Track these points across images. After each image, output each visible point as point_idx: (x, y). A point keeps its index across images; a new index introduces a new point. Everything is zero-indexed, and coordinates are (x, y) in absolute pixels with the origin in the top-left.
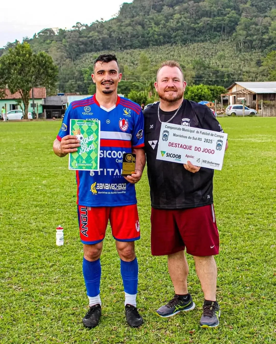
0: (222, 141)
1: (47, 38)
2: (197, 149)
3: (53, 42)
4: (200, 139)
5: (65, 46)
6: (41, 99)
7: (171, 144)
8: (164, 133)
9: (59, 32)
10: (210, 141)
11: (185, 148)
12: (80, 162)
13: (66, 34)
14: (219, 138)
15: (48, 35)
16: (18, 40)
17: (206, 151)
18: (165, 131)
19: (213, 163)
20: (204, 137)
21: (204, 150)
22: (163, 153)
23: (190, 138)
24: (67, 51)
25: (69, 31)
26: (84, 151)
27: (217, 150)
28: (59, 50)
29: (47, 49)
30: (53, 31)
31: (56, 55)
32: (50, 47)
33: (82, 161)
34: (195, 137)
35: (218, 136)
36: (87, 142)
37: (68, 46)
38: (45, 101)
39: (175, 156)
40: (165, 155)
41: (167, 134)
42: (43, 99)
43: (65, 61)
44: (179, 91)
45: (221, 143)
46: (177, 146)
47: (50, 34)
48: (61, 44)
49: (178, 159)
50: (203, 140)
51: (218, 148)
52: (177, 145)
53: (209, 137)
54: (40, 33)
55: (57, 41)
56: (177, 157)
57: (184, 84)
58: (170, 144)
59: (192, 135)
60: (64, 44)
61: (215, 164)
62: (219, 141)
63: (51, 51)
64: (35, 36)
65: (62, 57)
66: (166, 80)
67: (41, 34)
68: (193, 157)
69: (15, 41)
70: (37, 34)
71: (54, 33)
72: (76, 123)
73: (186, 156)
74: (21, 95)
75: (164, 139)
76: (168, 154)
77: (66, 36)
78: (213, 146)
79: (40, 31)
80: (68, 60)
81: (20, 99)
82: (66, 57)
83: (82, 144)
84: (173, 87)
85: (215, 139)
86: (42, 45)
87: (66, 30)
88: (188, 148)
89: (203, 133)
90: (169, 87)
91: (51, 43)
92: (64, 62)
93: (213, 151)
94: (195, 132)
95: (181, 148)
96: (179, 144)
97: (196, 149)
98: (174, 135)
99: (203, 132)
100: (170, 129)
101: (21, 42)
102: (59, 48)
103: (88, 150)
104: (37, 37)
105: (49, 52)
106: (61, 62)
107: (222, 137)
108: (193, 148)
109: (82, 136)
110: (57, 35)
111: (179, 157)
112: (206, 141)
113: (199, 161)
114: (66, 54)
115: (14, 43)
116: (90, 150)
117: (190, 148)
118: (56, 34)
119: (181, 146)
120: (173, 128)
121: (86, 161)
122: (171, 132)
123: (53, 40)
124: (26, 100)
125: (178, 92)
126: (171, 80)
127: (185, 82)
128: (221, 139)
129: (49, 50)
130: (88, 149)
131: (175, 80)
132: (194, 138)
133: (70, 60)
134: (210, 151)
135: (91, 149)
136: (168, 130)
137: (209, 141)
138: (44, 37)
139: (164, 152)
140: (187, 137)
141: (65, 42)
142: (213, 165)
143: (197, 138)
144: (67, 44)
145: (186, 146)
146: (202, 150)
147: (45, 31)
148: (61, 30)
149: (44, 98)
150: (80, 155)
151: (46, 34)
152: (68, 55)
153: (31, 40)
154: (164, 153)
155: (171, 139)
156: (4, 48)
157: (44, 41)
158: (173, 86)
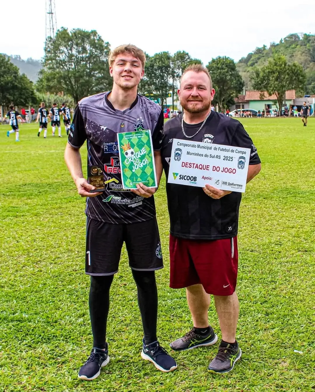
0: (244, 158)
1: (292, 43)
2: (216, 169)
3: (298, 46)
4: (218, 157)
5: (309, 50)
6: (291, 100)
7: (185, 165)
8: (177, 152)
9: (304, 37)
10: (231, 159)
11: (201, 169)
12: (135, 180)
13: (311, 38)
14: (241, 155)
15: (293, 40)
16: (265, 45)
17: (226, 170)
18: (177, 150)
19: (235, 185)
20: (223, 154)
21: (224, 170)
22: (175, 175)
23: (206, 156)
24: (311, 54)
25: (313, 36)
26: (138, 167)
27: (239, 168)
28: (304, 54)
29: (293, 53)
30: (298, 36)
31: (300, 59)
32: (295, 51)
33: (136, 179)
34: (213, 155)
35: (239, 152)
36: (139, 156)
37: (311, 50)
38: (294, 102)
39: (189, 178)
40: (178, 177)
41: (179, 152)
42: (292, 101)
43: (309, 64)
44: (204, 101)
45: (243, 160)
46: (192, 167)
47: (295, 39)
48: (306, 48)
49: (193, 181)
50: (222, 158)
51: (240, 166)
52: (192, 165)
53: (229, 154)
54: (285, 38)
55: (301, 46)
56: (192, 179)
57: (212, 92)
58: (183, 164)
59: (209, 152)
60: (308, 48)
61: (237, 185)
62: (241, 158)
63: (296, 55)
64: (281, 41)
65: (306, 61)
66: (190, 87)
67: (287, 39)
68: (210, 179)
69: (263, 46)
70: (283, 39)
71: (299, 38)
72: (124, 136)
73: (203, 177)
74: (277, 96)
75: (176, 158)
76: (182, 176)
77: (310, 40)
78: (234, 164)
79: (286, 37)
80: (311, 64)
81: (276, 100)
82: (310, 61)
83: (134, 159)
84: (197, 96)
85: (236, 156)
86: (288, 50)
87: (310, 34)
88: (204, 168)
89: (223, 150)
90: (192, 96)
91: (296, 47)
92: (308, 66)
93: (234, 170)
94: (213, 149)
95: (197, 168)
96: (194, 164)
97: (214, 170)
98: (188, 153)
99: (221, 148)
100: (183, 146)
101: (268, 47)
102: (303, 52)
103: (142, 166)
104: (283, 42)
105: (294, 56)
106: (305, 65)
107: (245, 153)
108: (211, 168)
109: (133, 151)
110: (301, 40)
111: (195, 179)
112: (226, 158)
113: (218, 183)
114: (310, 58)
115: (262, 48)
116: (144, 166)
117: (207, 167)
118: (301, 38)
119: (197, 167)
120: (186, 145)
121: (141, 178)
122: (185, 150)
123: (298, 45)
124: (281, 101)
125: (203, 103)
126: (195, 88)
127: (213, 90)
128: (244, 155)
129: (294, 54)
130: (141, 164)
131: (200, 87)
132: (211, 156)
133: (313, 64)
134: (230, 170)
135: (145, 164)
136: (181, 147)
137: (229, 158)
138: (290, 42)
139: (177, 174)
140: (204, 155)
141: (309, 46)
142: (234, 187)
143: (216, 156)
144: (311, 49)
145: (203, 166)
146: (222, 169)
147: (291, 36)
148: (305, 35)
149: (294, 100)
150: (133, 173)
151: (291, 39)
152: (311, 58)
153: (278, 45)
154: (177, 176)
155: (185, 158)
156: (253, 53)
157: (290, 46)
158: (198, 94)
